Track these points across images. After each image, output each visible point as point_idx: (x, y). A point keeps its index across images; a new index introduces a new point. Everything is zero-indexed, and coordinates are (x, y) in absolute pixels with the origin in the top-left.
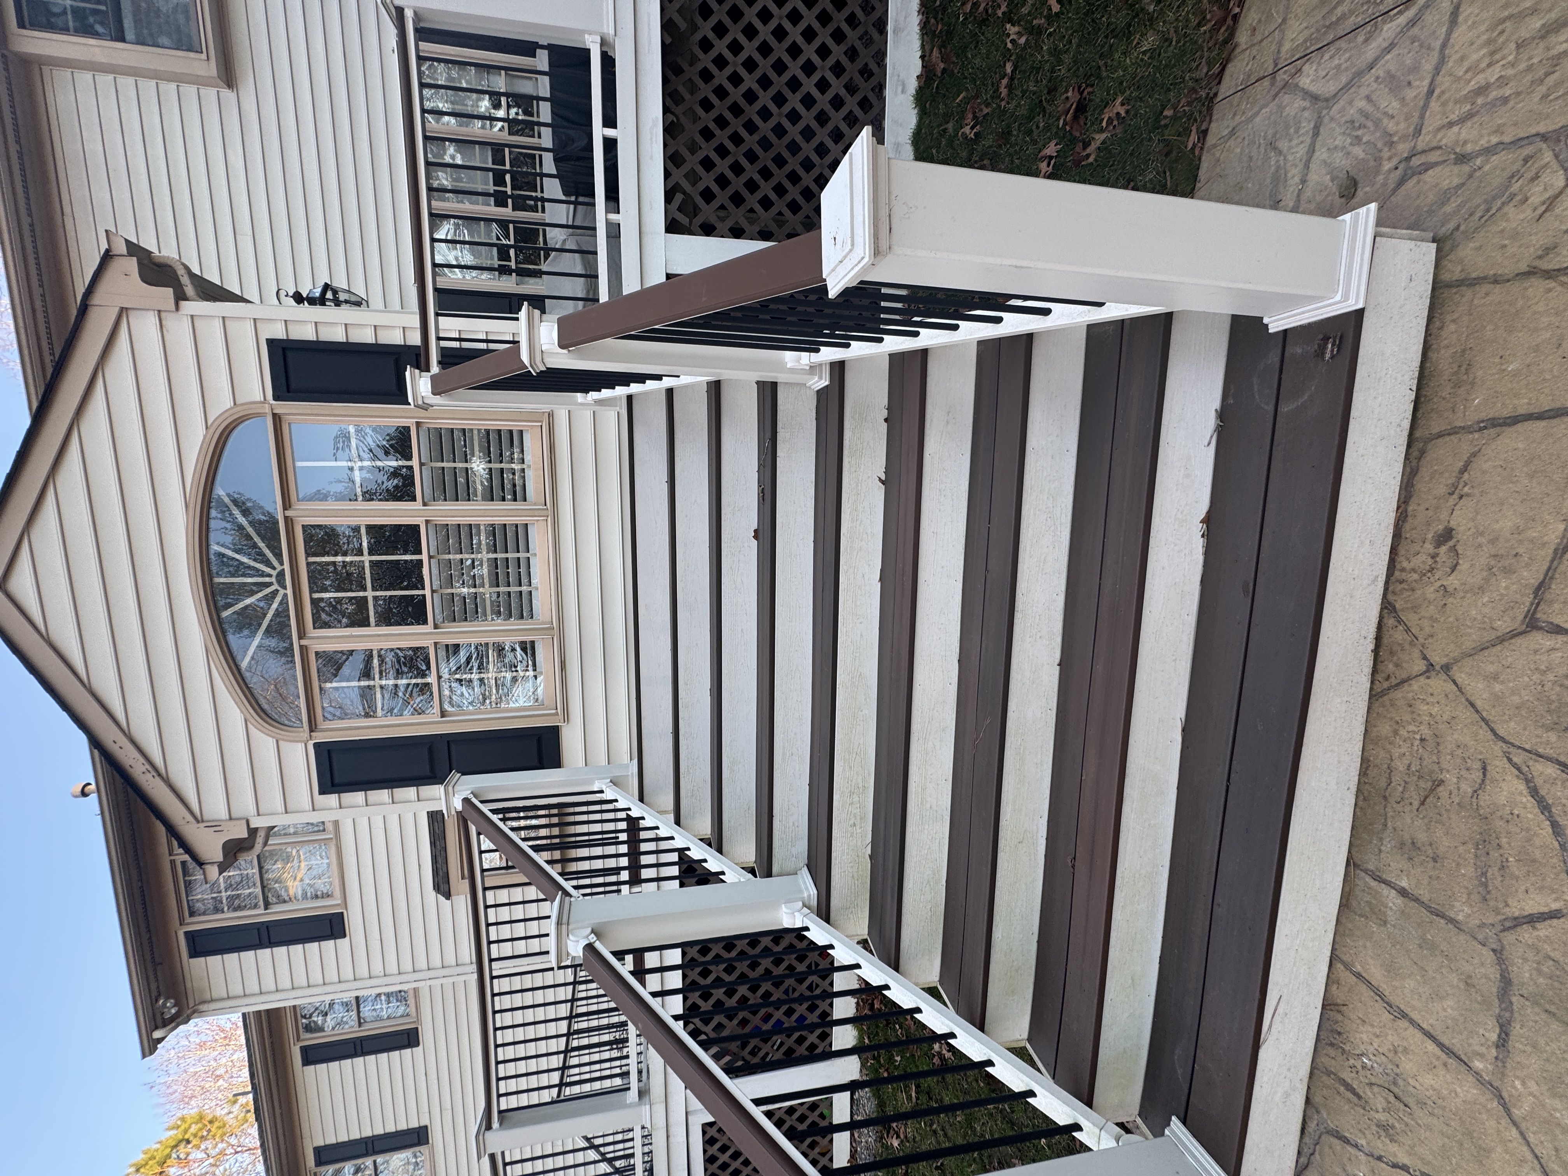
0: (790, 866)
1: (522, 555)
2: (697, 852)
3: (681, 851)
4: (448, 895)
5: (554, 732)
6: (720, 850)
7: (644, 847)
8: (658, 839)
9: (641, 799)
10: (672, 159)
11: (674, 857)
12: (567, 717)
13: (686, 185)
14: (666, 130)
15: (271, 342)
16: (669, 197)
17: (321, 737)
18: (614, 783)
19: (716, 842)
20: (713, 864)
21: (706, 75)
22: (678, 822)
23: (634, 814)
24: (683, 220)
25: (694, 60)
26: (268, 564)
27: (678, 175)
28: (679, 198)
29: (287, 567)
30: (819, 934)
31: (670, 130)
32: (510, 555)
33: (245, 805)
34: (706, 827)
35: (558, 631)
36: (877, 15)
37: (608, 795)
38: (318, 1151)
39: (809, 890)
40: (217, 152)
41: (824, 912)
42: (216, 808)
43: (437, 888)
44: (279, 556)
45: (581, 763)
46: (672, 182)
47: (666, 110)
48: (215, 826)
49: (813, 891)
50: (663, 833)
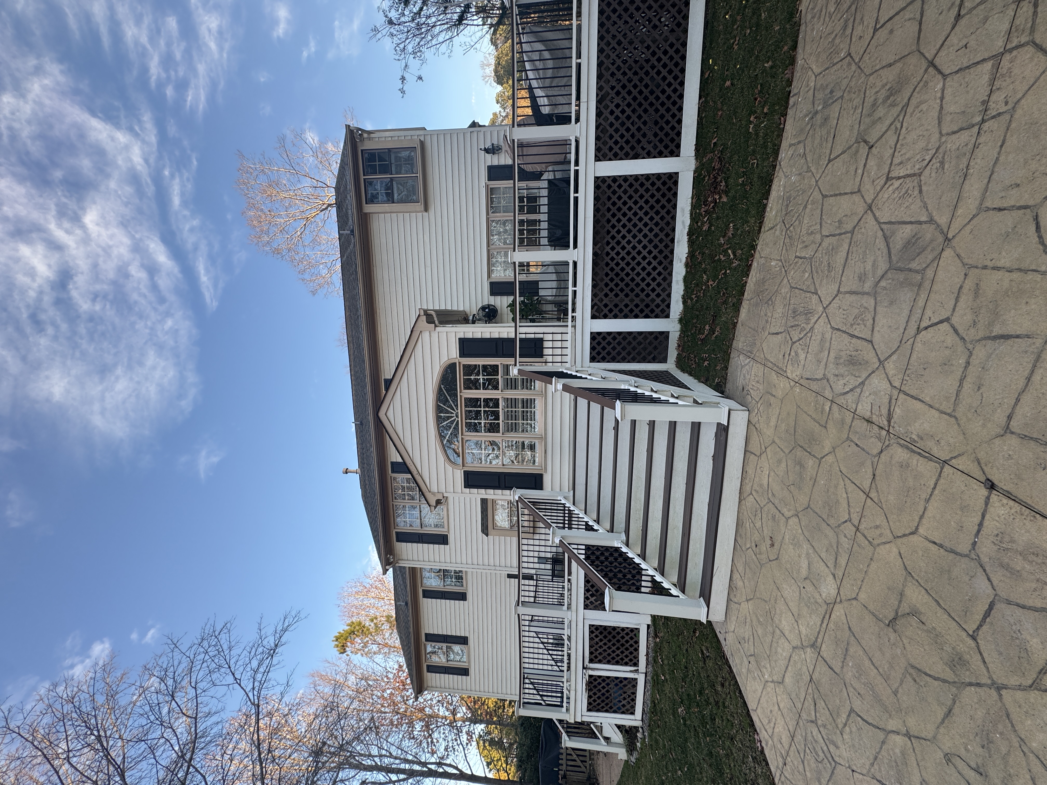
0: (619, 530)
1: (533, 410)
2: (591, 523)
3: (586, 522)
4: (487, 535)
5: (541, 476)
6: (598, 523)
7: (573, 523)
8: (578, 518)
9: (574, 504)
10: (594, 295)
11: (584, 523)
12: (546, 471)
13: (598, 303)
14: (592, 286)
15: (459, 339)
16: (592, 307)
17: (466, 469)
18: (565, 498)
19: (598, 521)
20: (596, 527)
21: (607, 264)
22: (586, 513)
23: (571, 509)
24: (597, 314)
25: (603, 259)
26: (454, 410)
27: (596, 300)
28: (596, 307)
29: (459, 411)
30: (624, 549)
31: (594, 286)
32: (529, 410)
33: (442, 489)
34: (595, 517)
35: (544, 438)
36: (670, 237)
37: (563, 502)
38: (426, 634)
39: (624, 537)
40: (421, 236)
41: (627, 545)
42: (434, 489)
43: (483, 531)
44: (457, 406)
45: (558, 490)
46: (594, 302)
47: (593, 280)
48: (434, 494)
49: (625, 538)
50: (580, 516)
